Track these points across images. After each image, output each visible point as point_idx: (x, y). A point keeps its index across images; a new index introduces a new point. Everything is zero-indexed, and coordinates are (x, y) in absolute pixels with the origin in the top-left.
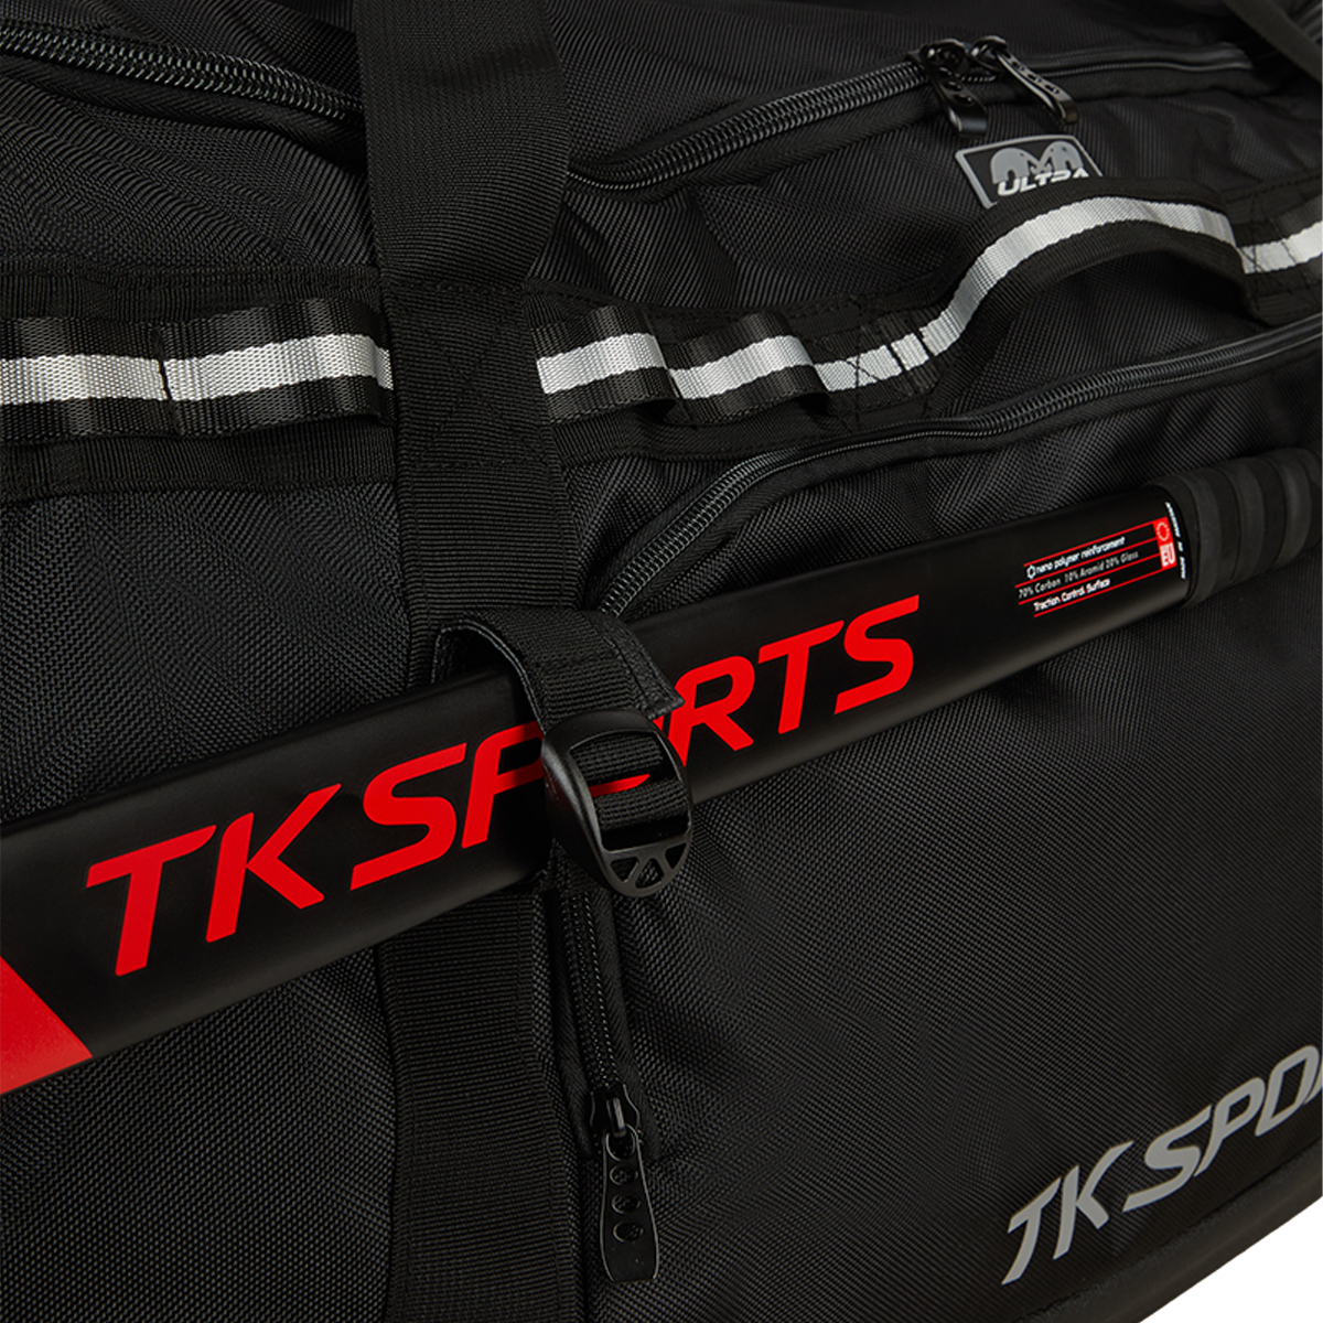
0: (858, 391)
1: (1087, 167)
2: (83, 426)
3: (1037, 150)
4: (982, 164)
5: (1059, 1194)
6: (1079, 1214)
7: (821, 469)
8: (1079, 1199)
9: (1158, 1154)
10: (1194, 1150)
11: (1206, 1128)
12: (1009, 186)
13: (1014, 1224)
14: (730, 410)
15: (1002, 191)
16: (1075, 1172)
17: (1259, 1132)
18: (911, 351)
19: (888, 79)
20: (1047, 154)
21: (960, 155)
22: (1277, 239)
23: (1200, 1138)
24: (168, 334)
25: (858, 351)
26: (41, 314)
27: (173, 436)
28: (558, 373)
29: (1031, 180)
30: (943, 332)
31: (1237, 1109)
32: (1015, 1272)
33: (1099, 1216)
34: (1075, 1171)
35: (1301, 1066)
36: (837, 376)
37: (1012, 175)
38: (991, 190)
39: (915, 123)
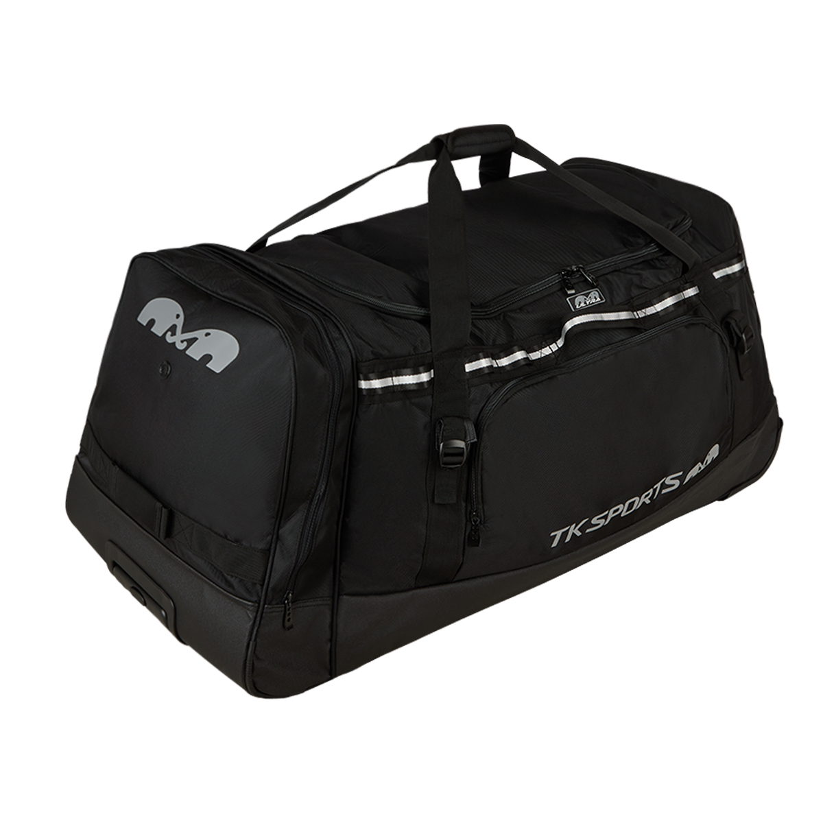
0: (542, 358)
1: (600, 297)
2: (381, 392)
3: (587, 295)
4: (573, 301)
5: (569, 529)
6: (573, 533)
8: (574, 530)
9: (594, 521)
10: (604, 520)
11: (607, 515)
12: (579, 305)
14: (508, 368)
15: (577, 307)
17: (622, 515)
18: (554, 347)
20: (590, 295)
21: (567, 299)
22: (652, 305)
23: (605, 517)
24: (394, 372)
25: (541, 349)
26: (373, 372)
27: (394, 392)
28: (469, 367)
29: (585, 303)
30: (560, 343)
31: (616, 511)
32: (554, 544)
33: (579, 534)
34: (574, 525)
35: (634, 501)
36: (535, 356)
37: (580, 303)
38: (575, 307)
39: (559, 290)
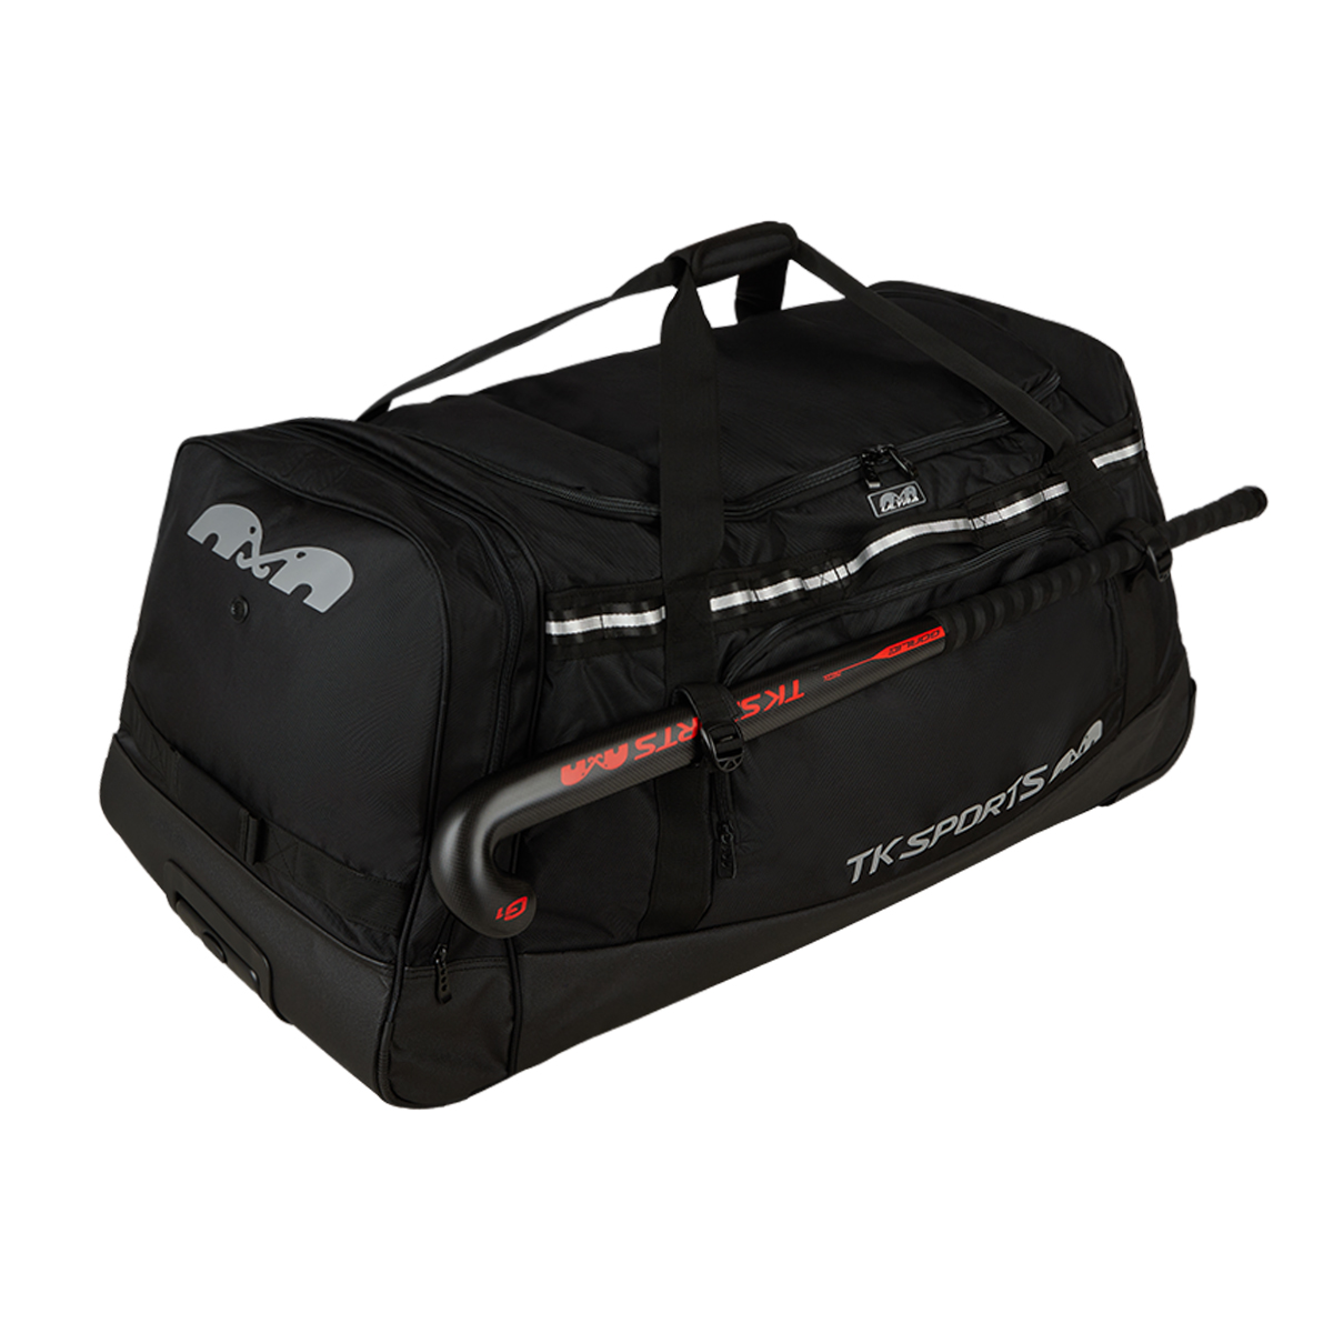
0: (823, 587)
1: (918, 495)
2: (580, 640)
3: (898, 492)
4: (877, 500)
5: (873, 853)
6: (881, 860)
7: (800, 627)
8: (881, 855)
9: (912, 841)
10: (928, 840)
11: (933, 832)
12: (886, 507)
13: (850, 862)
14: (773, 604)
15: (883, 510)
16: (880, 847)
17: (956, 833)
18: (842, 572)
19: (851, 464)
20: (903, 492)
21: (869, 497)
22: (996, 510)
23: (930, 836)
24: (603, 608)
25: (823, 573)
26: (570, 609)
27: (604, 638)
28: (716, 604)
29: (895, 504)
30: (854, 567)
31: (945, 827)
32: (855, 879)
33: (889, 861)
35: (975, 811)
36: (813, 583)
37: (887, 503)
38: (879, 511)
39: (856, 482)
